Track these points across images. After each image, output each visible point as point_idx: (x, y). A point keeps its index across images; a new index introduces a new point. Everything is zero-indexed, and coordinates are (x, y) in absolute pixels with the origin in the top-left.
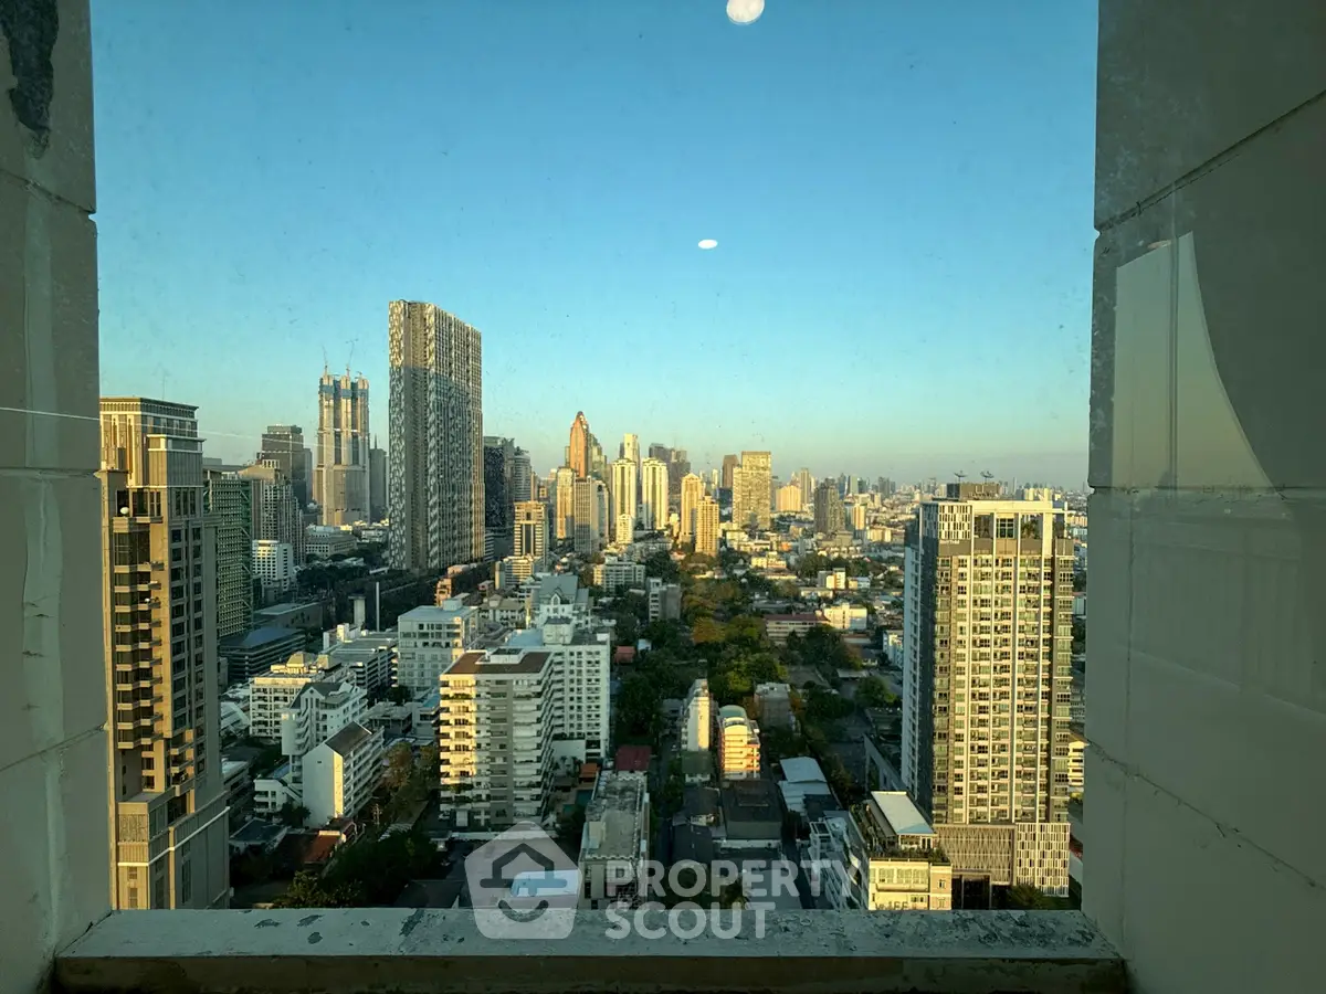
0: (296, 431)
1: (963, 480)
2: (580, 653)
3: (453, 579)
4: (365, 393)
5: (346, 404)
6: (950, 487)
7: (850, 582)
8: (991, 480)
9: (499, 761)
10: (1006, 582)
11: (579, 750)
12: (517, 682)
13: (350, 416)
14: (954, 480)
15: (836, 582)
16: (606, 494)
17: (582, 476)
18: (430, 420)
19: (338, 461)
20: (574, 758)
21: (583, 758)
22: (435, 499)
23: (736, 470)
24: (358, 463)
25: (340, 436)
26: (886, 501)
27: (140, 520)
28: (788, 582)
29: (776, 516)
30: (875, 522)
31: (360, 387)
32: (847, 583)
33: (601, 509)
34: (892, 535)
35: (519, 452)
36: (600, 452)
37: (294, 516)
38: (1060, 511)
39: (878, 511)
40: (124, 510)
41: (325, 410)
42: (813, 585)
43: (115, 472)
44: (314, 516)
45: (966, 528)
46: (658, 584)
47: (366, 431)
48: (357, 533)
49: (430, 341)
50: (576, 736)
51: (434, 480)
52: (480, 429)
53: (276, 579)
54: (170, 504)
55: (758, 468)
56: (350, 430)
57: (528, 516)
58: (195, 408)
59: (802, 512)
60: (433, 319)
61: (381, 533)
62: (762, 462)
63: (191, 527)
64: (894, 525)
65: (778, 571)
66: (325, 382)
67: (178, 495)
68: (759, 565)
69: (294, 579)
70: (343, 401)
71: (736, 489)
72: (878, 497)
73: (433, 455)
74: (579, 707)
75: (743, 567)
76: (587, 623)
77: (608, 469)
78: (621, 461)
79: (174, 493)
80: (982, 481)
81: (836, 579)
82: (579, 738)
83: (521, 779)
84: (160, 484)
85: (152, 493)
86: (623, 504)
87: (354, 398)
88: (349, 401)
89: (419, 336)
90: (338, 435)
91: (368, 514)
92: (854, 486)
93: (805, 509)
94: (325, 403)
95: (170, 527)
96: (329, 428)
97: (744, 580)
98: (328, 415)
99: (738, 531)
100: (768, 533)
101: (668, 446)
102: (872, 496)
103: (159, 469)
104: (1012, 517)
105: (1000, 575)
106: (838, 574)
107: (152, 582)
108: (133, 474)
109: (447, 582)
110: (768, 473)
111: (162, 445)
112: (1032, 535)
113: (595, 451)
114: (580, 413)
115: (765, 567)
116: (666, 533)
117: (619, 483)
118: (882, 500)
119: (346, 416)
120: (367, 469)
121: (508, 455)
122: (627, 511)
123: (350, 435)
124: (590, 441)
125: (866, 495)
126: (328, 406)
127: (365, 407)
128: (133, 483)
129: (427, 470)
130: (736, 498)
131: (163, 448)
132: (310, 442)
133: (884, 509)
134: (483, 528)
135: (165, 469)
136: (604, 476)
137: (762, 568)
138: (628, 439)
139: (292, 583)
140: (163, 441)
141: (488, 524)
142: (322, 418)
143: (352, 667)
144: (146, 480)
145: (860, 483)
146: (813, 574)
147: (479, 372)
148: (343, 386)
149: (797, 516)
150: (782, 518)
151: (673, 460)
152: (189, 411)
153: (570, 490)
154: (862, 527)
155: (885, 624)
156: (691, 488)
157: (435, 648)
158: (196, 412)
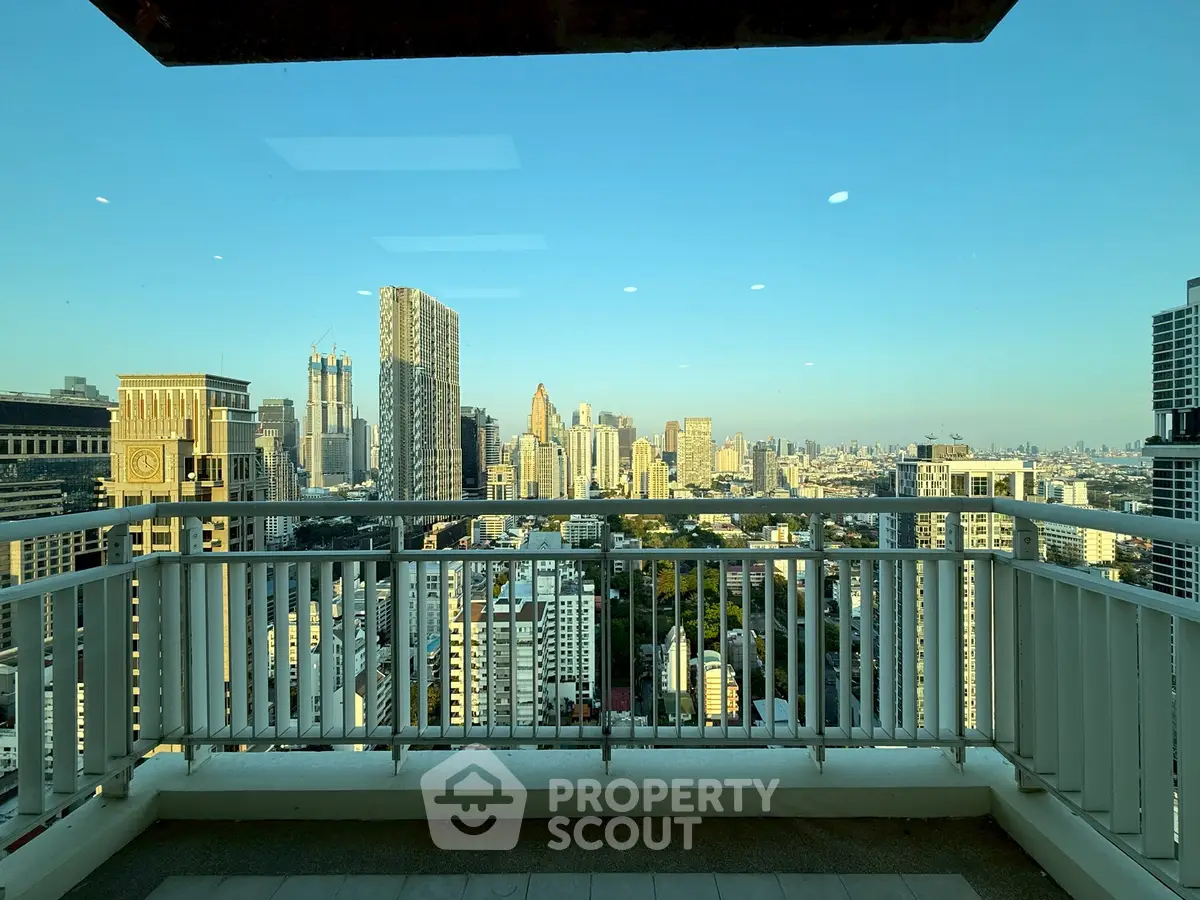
0: (288, 403)
1: (933, 443)
2: (570, 603)
3: (438, 535)
4: (349, 369)
5: (332, 379)
6: (921, 449)
7: (794, 536)
8: (961, 442)
9: (504, 702)
10: (981, 536)
11: (569, 691)
12: (520, 630)
13: (335, 390)
14: (926, 443)
15: (779, 537)
16: (564, 456)
17: (543, 441)
18: (416, 392)
19: (325, 429)
20: (567, 699)
21: (573, 699)
22: (420, 462)
23: (680, 435)
24: (342, 432)
25: (326, 408)
26: (814, 461)
27: (205, 484)
28: (734, 536)
29: (715, 476)
30: (806, 481)
31: (345, 363)
32: (790, 537)
33: (562, 472)
34: (825, 492)
35: (489, 420)
36: (559, 419)
37: (290, 479)
38: (1029, 470)
39: (807, 471)
40: (191, 475)
41: (314, 385)
42: (757, 539)
43: (184, 441)
44: (304, 478)
45: (943, 486)
46: (620, 539)
47: (349, 403)
48: (342, 494)
49: (416, 322)
50: (567, 679)
51: (419, 446)
52: (458, 401)
53: (277, 535)
54: (229, 470)
55: (700, 433)
56: (336, 402)
57: (500, 478)
58: (248, 383)
59: (738, 472)
60: (418, 302)
61: (364, 493)
62: (704, 427)
63: (245, 490)
64: (825, 484)
65: (725, 526)
66: (314, 360)
67: (236, 460)
68: (707, 521)
69: (292, 536)
70: (330, 376)
71: (679, 452)
72: (806, 458)
73: (418, 424)
74: (570, 652)
75: (692, 523)
76: (571, 574)
77: (567, 435)
78: (577, 428)
79: (233, 459)
80: (952, 442)
81: (780, 533)
82: (569, 681)
83: (525, 719)
84: (221, 452)
85: (214, 460)
86: (579, 466)
87: (339, 374)
88: (335, 376)
89: (406, 318)
90: (324, 407)
91: (351, 476)
92: (784, 449)
93: (741, 469)
94: (314, 378)
95: (230, 490)
96: (317, 400)
97: (695, 535)
98: (316, 389)
99: (683, 490)
100: (711, 492)
101: (615, 414)
102: (801, 458)
103: (221, 438)
104: (985, 475)
105: (975, 529)
106: (782, 528)
107: (213, 540)
108: (199, 444)
109: (433, 538)
110: (708, 436)
111: (223, 416)
112: (1005, 492)
113: (554, 418)
114: (541, 385)
115: (712, 522)
116: (618, 492)
117: (576, 447)
118: (810, 461)
119: (331, 390)
120: (350, 437)
121: (481, 422)
122: (583, 472)
123: (335, 406)
124: (550, 410)
125: (795, 457)
126: (317, 382)
127: (349, 382)
128: (198, 451)
129: (413, 437)
130: (680, 460)
131: (224, 419)
132: (300, 413)
133: (813, 469)
134: (460, 489)
135: (226, 439)
136: (561, 442)
137: (709, 524)
138: (583, 407)
139: (290, 539)
140: (224, 413)
141: (465, 485)
142: (310, 393)
143: (357, 615)
144: (210, 449)
145: (790, 446)
146: (759, 529)
147: (456, 349)
148: (329, 363)
149: (735, 476)
150: (721, 478)
151: (621, 426)
152: (242, 385)
153: (533, 454)
154: (796, 486)
155: (830, 574)
156: (642, 452)
157: (431, 598)
158: (249, 387)
